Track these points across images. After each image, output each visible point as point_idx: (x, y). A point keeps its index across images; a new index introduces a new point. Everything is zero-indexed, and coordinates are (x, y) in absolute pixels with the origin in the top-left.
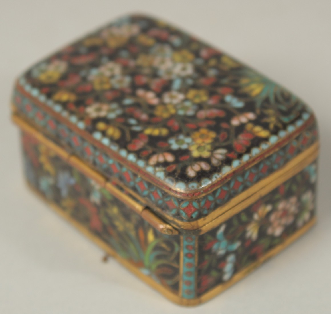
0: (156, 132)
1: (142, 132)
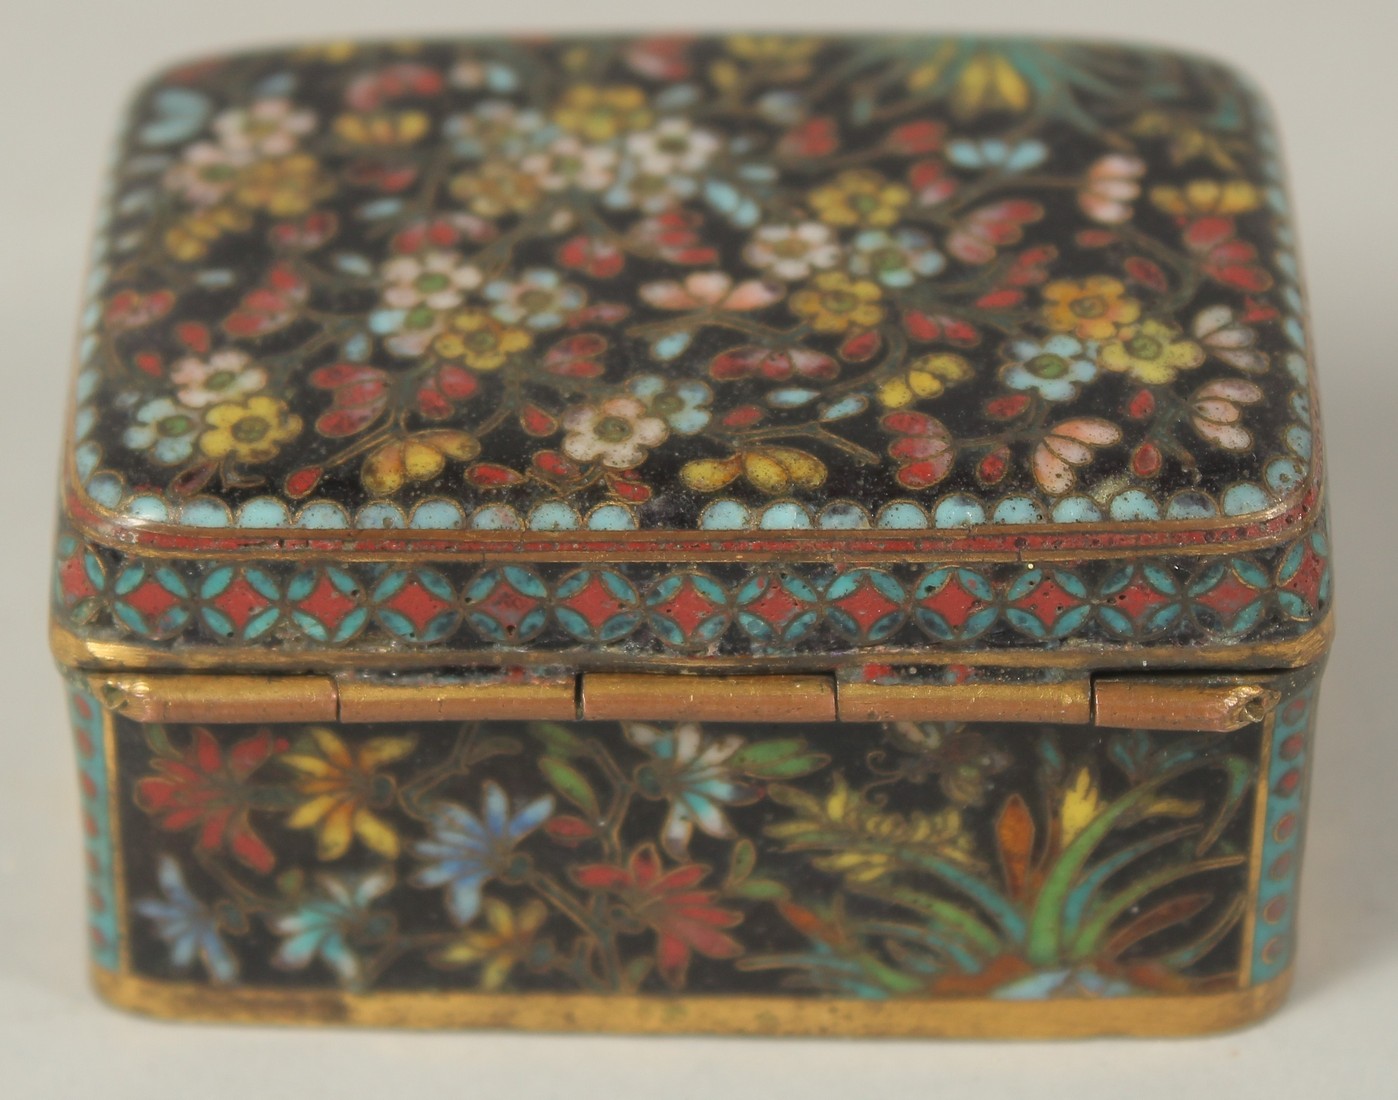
0: (924, 383)
1: (874, 409)
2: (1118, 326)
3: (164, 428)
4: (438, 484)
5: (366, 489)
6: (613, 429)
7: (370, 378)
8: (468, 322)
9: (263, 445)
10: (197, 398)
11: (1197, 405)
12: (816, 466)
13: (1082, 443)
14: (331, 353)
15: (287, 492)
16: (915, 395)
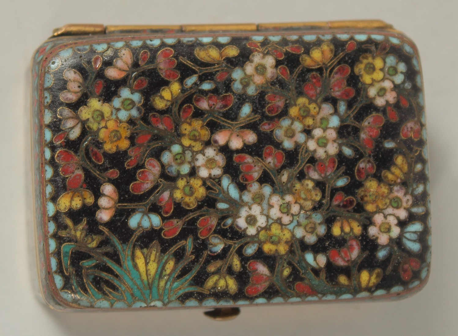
2: (106, 127)
3: (395, 71)
4: (311, 46)
5: (332, 44)
6: (261, 69)
7: (336, 93)
8: (309, 121)
9: (365, 61)
10: (387, 84)
11: (81, 89)
12: (198, 55)
13: (117, 68)
14: (350, 105)
15: (355, 43)
16: (169, 88)
